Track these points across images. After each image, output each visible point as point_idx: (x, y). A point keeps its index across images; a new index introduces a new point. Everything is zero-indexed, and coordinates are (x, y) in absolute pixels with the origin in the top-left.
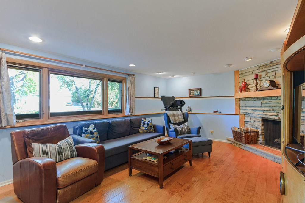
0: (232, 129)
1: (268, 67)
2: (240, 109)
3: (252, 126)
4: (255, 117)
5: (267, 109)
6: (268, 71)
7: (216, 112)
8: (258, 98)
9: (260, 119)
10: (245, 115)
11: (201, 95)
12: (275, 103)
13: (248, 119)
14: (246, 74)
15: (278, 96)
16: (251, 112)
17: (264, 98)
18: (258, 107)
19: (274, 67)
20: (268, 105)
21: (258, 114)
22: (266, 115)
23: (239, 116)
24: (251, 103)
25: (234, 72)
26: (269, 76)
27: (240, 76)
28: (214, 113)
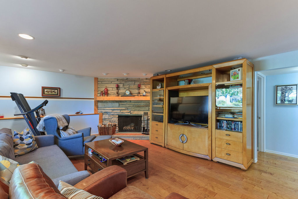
0: (98, 126)
1: (125, 81)
2: (98, 109)
3: (110, 121)
4: (112, 115)
5: (124, 108)
6: (124, 84)
7: (78, 113)
8: (117, 101)
9: (117, 116)
10: (103, 114)
11: (60, 96)
12: (129, 104)
13: (105, 116)
14: (106, 82)
15: (131, 101)
16: (111, 111)
17: (121, 101)
18: (116, 107)
19: (128, 82)
20: (124, 106)
21: (116, 112)
22: (122, 112)
23: (99, 115)
24: (110, 104)
25: (94, 78)
26: (125, 87)
27: (99, 83)
28: (76, 114)
